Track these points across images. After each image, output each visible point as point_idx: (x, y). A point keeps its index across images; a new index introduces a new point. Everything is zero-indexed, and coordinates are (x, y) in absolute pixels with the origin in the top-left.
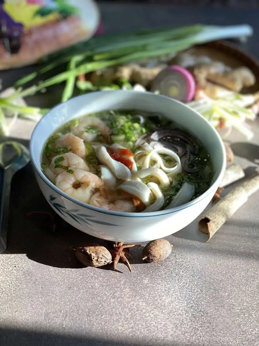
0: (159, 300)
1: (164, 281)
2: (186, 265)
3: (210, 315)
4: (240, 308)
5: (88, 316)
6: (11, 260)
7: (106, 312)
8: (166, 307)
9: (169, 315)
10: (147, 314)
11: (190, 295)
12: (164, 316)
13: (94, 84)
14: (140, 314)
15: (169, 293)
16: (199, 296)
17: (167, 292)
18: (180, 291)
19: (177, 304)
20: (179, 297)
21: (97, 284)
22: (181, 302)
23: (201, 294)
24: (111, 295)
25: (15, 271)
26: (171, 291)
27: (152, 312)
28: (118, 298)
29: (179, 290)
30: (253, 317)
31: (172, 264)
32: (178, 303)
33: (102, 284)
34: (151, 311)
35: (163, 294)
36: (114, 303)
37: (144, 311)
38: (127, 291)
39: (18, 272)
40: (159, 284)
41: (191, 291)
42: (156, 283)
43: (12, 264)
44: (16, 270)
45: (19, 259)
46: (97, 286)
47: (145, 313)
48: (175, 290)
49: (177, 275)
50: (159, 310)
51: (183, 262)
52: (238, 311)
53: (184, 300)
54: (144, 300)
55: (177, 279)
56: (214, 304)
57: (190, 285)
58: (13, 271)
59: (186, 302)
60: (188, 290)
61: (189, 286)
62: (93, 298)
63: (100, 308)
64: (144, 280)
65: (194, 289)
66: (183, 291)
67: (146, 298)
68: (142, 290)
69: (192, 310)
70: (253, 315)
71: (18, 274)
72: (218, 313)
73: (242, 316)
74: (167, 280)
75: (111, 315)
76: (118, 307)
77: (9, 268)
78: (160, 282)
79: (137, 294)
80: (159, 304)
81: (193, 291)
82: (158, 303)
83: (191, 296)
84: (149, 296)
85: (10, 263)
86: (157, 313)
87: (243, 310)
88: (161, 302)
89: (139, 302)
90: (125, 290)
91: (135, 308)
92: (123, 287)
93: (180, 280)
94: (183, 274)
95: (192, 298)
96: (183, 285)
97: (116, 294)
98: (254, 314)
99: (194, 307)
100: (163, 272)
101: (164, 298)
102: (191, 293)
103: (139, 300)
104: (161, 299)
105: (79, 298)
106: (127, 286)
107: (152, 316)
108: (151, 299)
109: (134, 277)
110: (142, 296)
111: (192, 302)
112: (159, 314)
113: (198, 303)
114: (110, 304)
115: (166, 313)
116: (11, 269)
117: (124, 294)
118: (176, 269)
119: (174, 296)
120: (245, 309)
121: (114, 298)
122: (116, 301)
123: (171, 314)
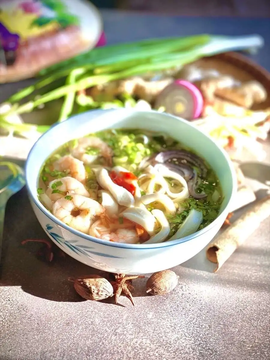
0: (164, 337)
1: (170, 316)
2: (193, 298)
3: (219, 354)
4: (251, 345)
5: (87, 355)
6: (5, 293)
7: (106, 351)
8: (171, 345)
9: (174, 354)
10: (151, 352)
11: (198, 331)
12: (169, 355)
13: (95, 100)
14: (144, 353)
15: (175, 330)
16: (207, 332)
17: (173, 328)
18: (187, 327)
19: (183, 341)
20: (186, 334)
21: (97, 320)
22: (187, 339)
23: (209, 330)
24: (113, 332)
25: (9, 306)
26: (177, 327)
27: (157, 350)
28: (120, 335)
29: (185, 326)
30: (265, 356)
31: (179, 297)
32: (185, 340)
33: (102, 320)
34: (155, 350)
35: (169, 330)
36: (115, 340)
37: (148, 349)
38: (129, 327)
39: (11, 307)
40: (164, 319)
41: (199, 327)
42: (161, 318)
43: (5, 297)
44: (10, 304)
45: (13, 292)
46: (98, 322)
47: (149, 352)
48: (182, 325)
49: (183, 309)
50: (164, 348)
51: (190, 295)
52: (249, 348)
53: (191, 337)
54: (148, 337)
55: (183, 314)
56: (223, 341)
57: (198, 320)
58: (7, 306)
59: (193, 339)
60: (195, 326)
61: (196, 321)
62: (93, 335)
63: (101, 346)
64: (148, 315)
65: (201, 324)
66: (190, 326)
67: (150, 335)
68: (146, 326)
69: (199, 348)
70: (266, 353)
71: (12, 308)
72: (228, 351)
73: (254, 354)
74: (173, 314)
75: (113, 354)
76: (120, 345)
77: (2, 302)
78: (165, 316)
79: (141, 330)
80: (165, 341)
81: (201, 326)
82: (163, 341)
83: (199, 333)
84: (153, 333)
85: (3, 296)
86: (162, 351)
87: (255, 347)
88: (167, 339)
89: (142, 339)
90: (128, 326)
91: (138, 346)
92: (125, 322)
93: (186, 315)
94: (191, 308)
95: (200, 334)
96: (190, 320)
97: (118, 331)
98: (267, 351)
99: (202, 345)
100: (168, 305)
101: (169, 334)
102: (198, 329)
103: (142, 337)
104: (166, 336)
105: (78, 335)
106: (129, 321)
107: (157, 355)
108: (155, 335)
109: (137, 311)
110: (146, 332)
111: (200, 339)
112: (164, 353)
113: (206, 340)
114: (111, 341)
115: (172, 351)
116: (4, 303)
117: (126, 330)
118: (182, 302)
119: (181, 333)
120: (256, 346)
121: (116, 335)
122: (118, 338)
123: (177, 352)
